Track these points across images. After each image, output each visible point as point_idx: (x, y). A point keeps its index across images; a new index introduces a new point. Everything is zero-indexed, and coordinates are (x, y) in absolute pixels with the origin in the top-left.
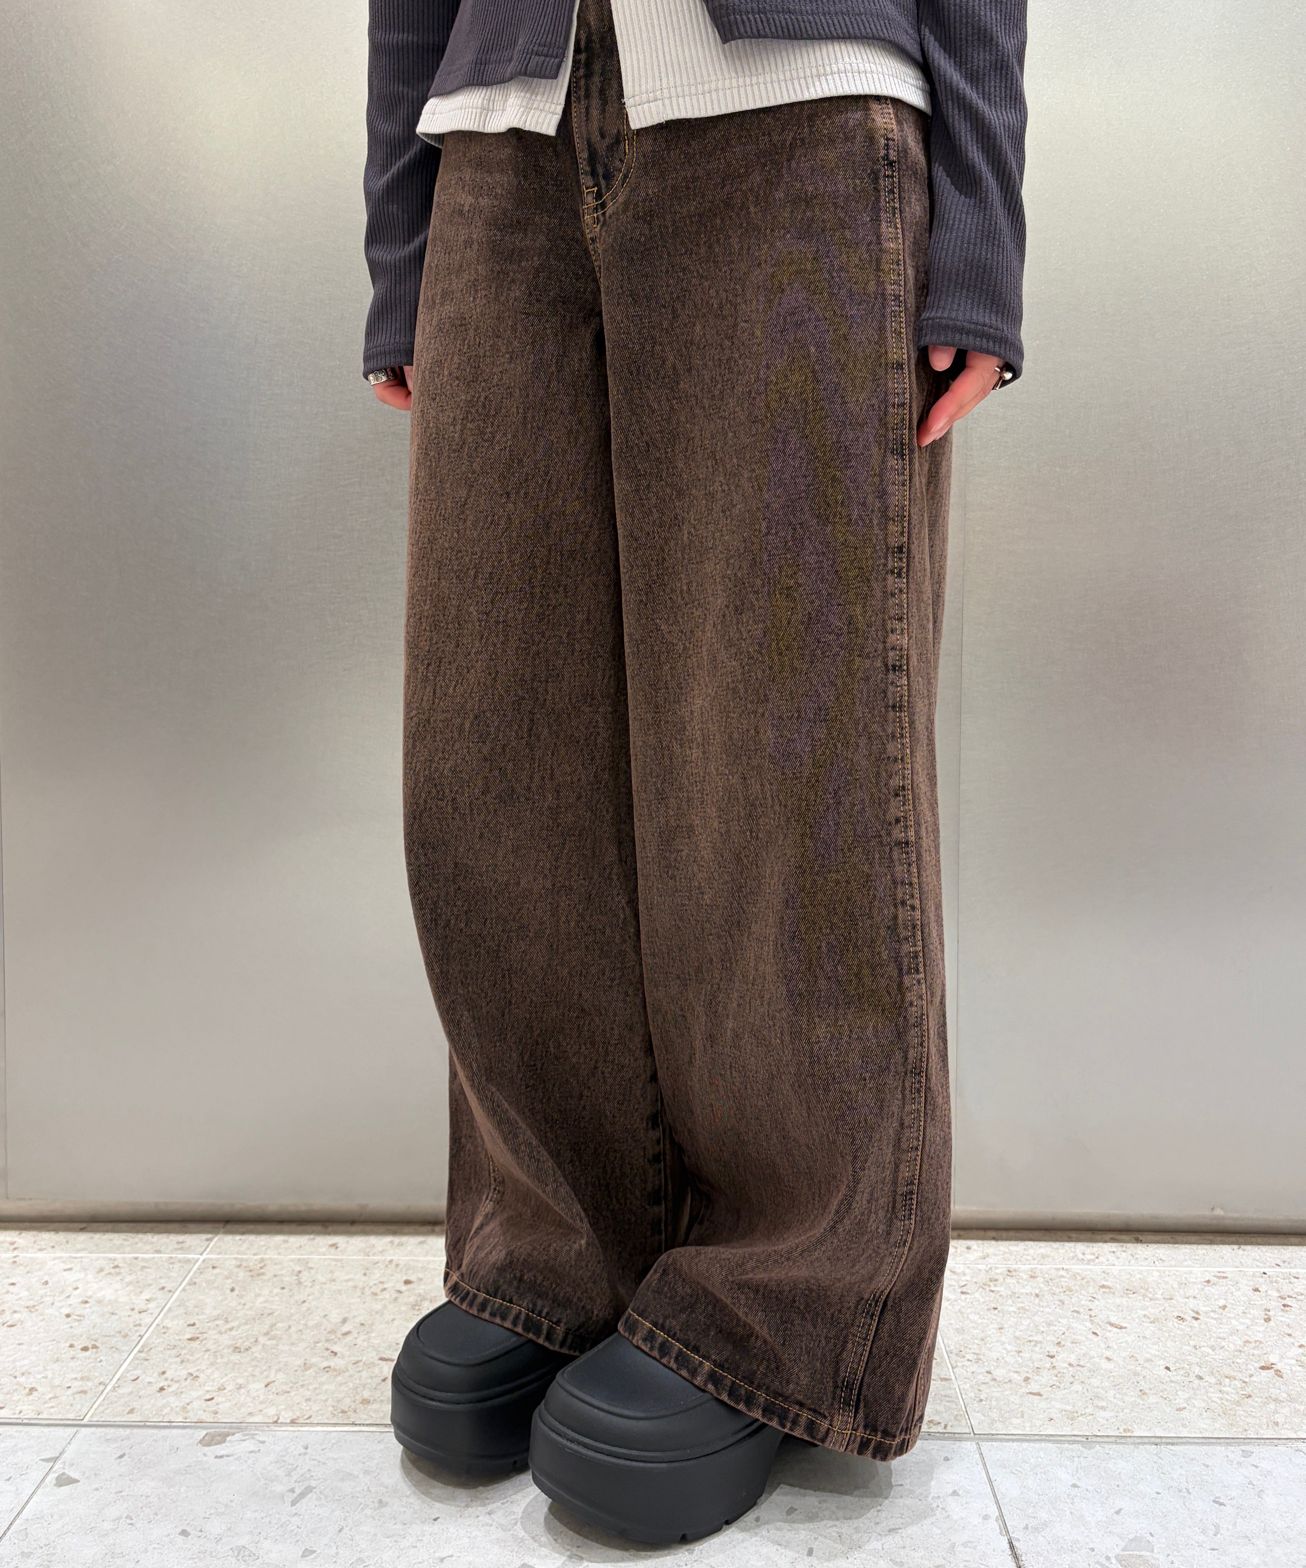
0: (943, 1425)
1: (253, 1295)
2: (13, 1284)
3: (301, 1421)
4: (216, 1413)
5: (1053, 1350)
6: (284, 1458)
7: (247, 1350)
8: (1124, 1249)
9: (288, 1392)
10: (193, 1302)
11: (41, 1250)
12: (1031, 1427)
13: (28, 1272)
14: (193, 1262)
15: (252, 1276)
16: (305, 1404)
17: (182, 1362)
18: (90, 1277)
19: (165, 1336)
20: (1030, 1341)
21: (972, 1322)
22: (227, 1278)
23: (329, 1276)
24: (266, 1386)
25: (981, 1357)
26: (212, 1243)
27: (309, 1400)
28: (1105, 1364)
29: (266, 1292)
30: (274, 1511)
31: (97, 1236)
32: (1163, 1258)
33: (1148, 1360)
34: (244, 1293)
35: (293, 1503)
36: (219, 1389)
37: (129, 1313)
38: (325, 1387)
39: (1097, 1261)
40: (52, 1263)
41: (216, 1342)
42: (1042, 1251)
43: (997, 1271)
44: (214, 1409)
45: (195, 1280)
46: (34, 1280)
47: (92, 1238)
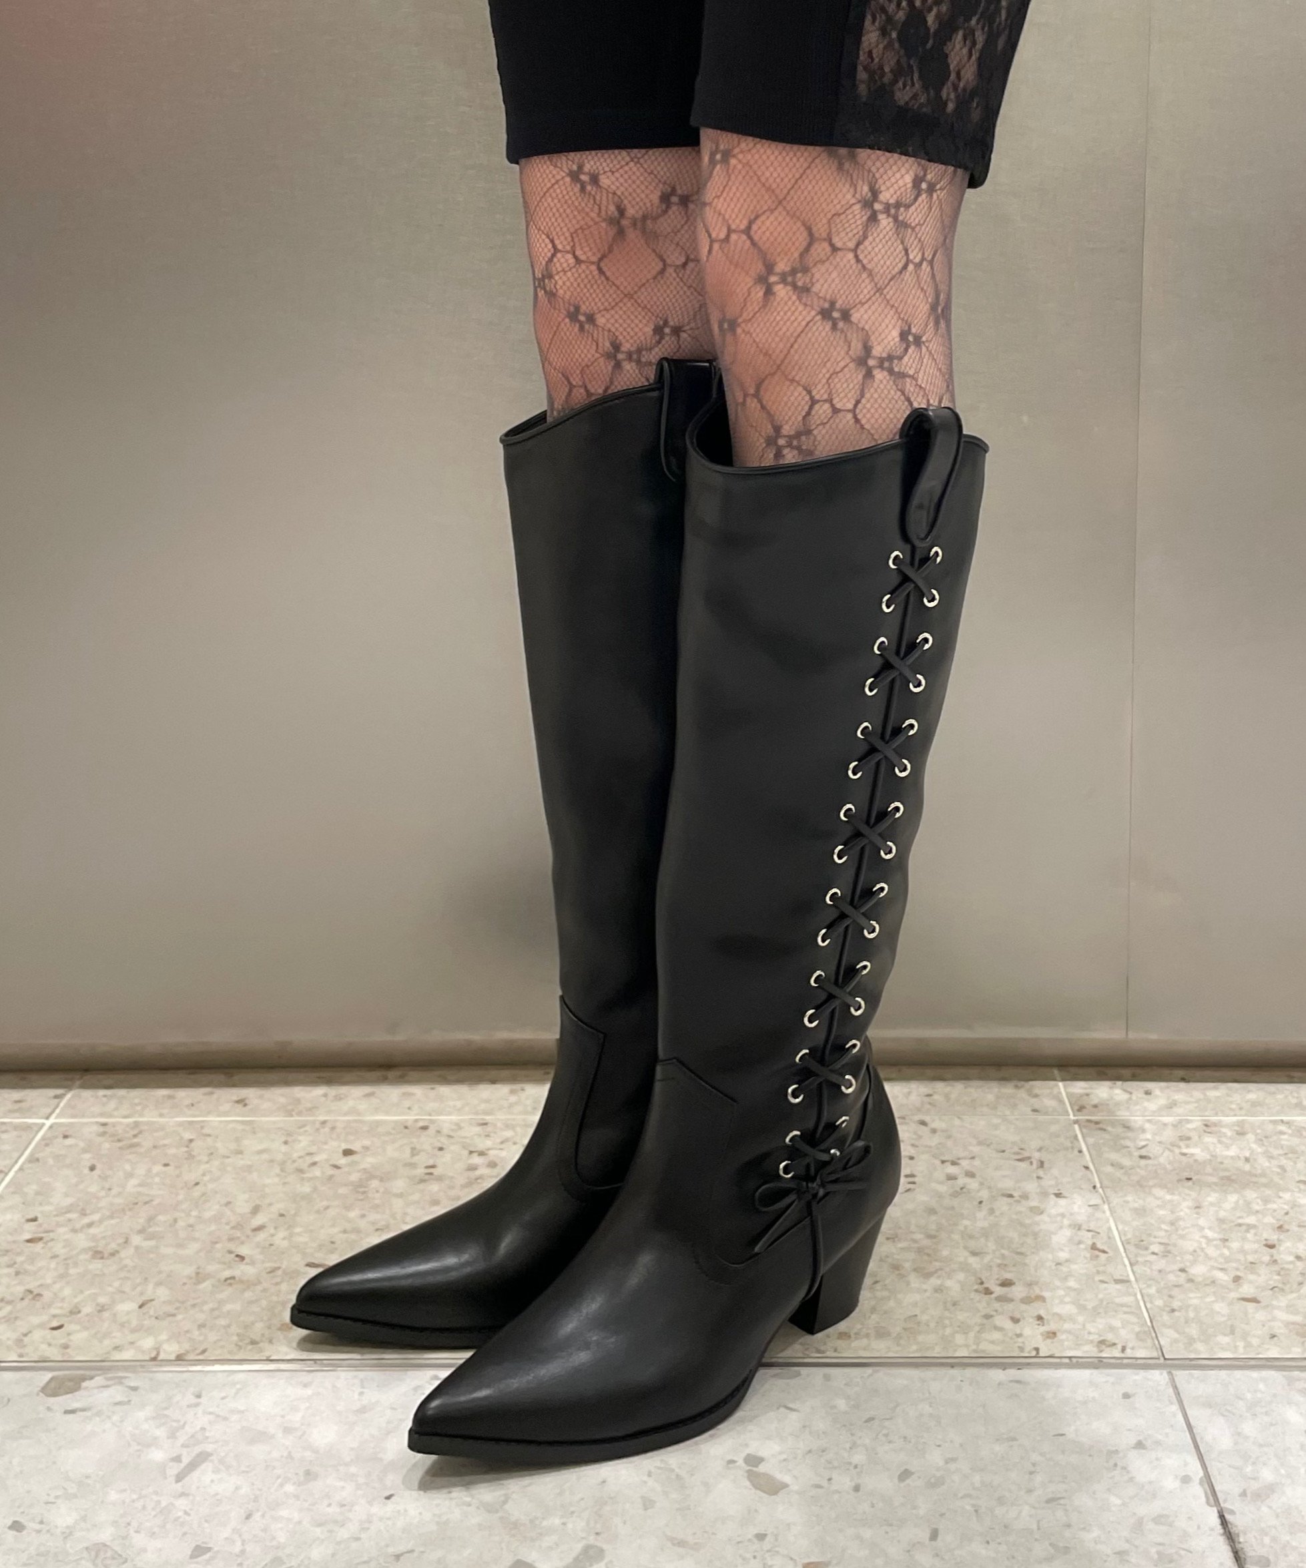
0: (1119, 1347)
1: (121, 1174)
3: (191, 1357)
4: (66, 1347)
5: (1274, 1237)
6: (166, 1412)
7: (113, 1254)
9: (174, 1315)
10: (34, 1187)
12: (1245, 1347)
14: (35, 1128)
15: (121, 1148)
16: (197, 1333)
17: (17, 1273)
20: (1240, 1225)
21: (1157, 1198)
22: (85, 1151)
23: (233, 1146)
24: (140, 1307)
25: (1169, 1248)
26: (63, 1102)
27: (201, 1326)
29: (141, 1171)
30: (151, 1490)
34: (109, 1173)
35: (179, 1478)
36: (71, 1313)
38: (228, 1307)
41: (68, 1244)
42: (1252, 1096)
43: (1190, 1126)
44: (63, 1341)
45: (37, 1156)
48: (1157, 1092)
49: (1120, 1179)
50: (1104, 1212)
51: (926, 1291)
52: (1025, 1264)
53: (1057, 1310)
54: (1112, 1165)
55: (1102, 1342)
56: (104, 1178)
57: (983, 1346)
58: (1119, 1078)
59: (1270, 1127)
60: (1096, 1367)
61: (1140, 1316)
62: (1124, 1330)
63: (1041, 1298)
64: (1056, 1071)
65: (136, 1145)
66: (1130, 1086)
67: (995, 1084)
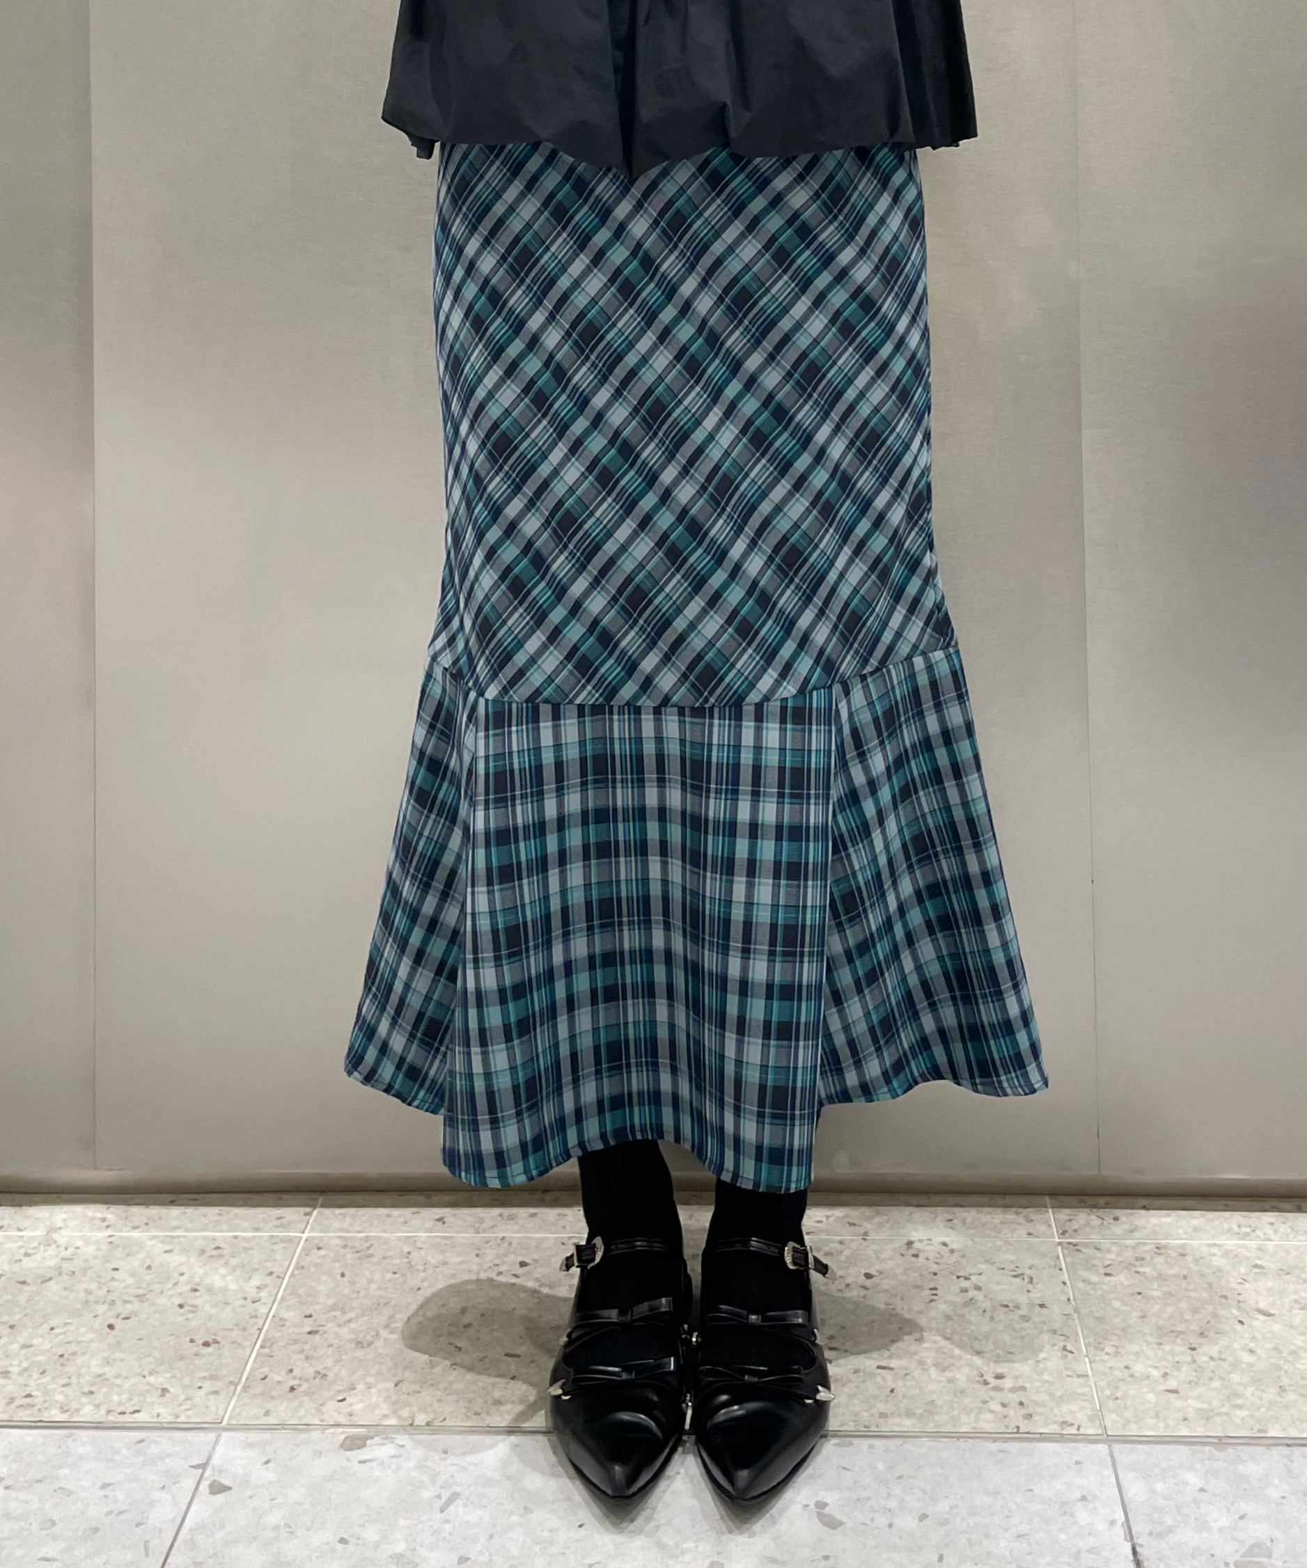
0: (1076, 1426)
1: (364, 1280)
2: (116, 1269)
3: (437, 1423)
4: (351, 1415)
5: (1194, 1341)
7: (370, 1344)
8: (1283, 1220)
9: (420, 1393)
10: (305, 1289)
11: (135, 1228)
13: (128, 1255)
14: (296, 1241)
15: (360, 1258)
16: (437, 1406)
17: (307, 1358)
18: (192, 1260)
19: (285, 1328)
20: (1173, 1332)
21: (1115, 1309)
22: (335, 1261)
23: (440, 1257)
24: (396, 1385)
25: (1120, 1350)
26: (312, 1219)
27: (441, 1400)
28: (1247, 1358)
29: (377, 1277)
31: (190, 1210)
33: (1293, 1353)
34: (356, 1279)
35: (443, 1510)
37: (242, 1302)
38: (456, 1386)
39: (1253, 1234)
40: (149, 1243)
41: (337, 1335)
42: (1195, 1222)
43: (1147, 1248)
44: (348, 1410)
45: (302, 1264)
46: (137, 1264)
47: (185, 1213)
48: (1123, 1219)
49: (1088, 1294)
50: (1074, 1320)
51: (941, 1381)
52: (1014, 1362)
53: (1033, 1398)
54: (1084, 1281)
55: (1064, 1423)
56: (353, 1283)
57: (979, 1426)
58: (1095, 1206)
59: (1205, 1250)
60: (1059, 1442)
61: (1092, 1401)
62: (1078, 1413)
63: (1023, 1388)
64: (1047, 1199)
65: (371, 1256)
66: (1101, 1212)
67: (999, 1210)
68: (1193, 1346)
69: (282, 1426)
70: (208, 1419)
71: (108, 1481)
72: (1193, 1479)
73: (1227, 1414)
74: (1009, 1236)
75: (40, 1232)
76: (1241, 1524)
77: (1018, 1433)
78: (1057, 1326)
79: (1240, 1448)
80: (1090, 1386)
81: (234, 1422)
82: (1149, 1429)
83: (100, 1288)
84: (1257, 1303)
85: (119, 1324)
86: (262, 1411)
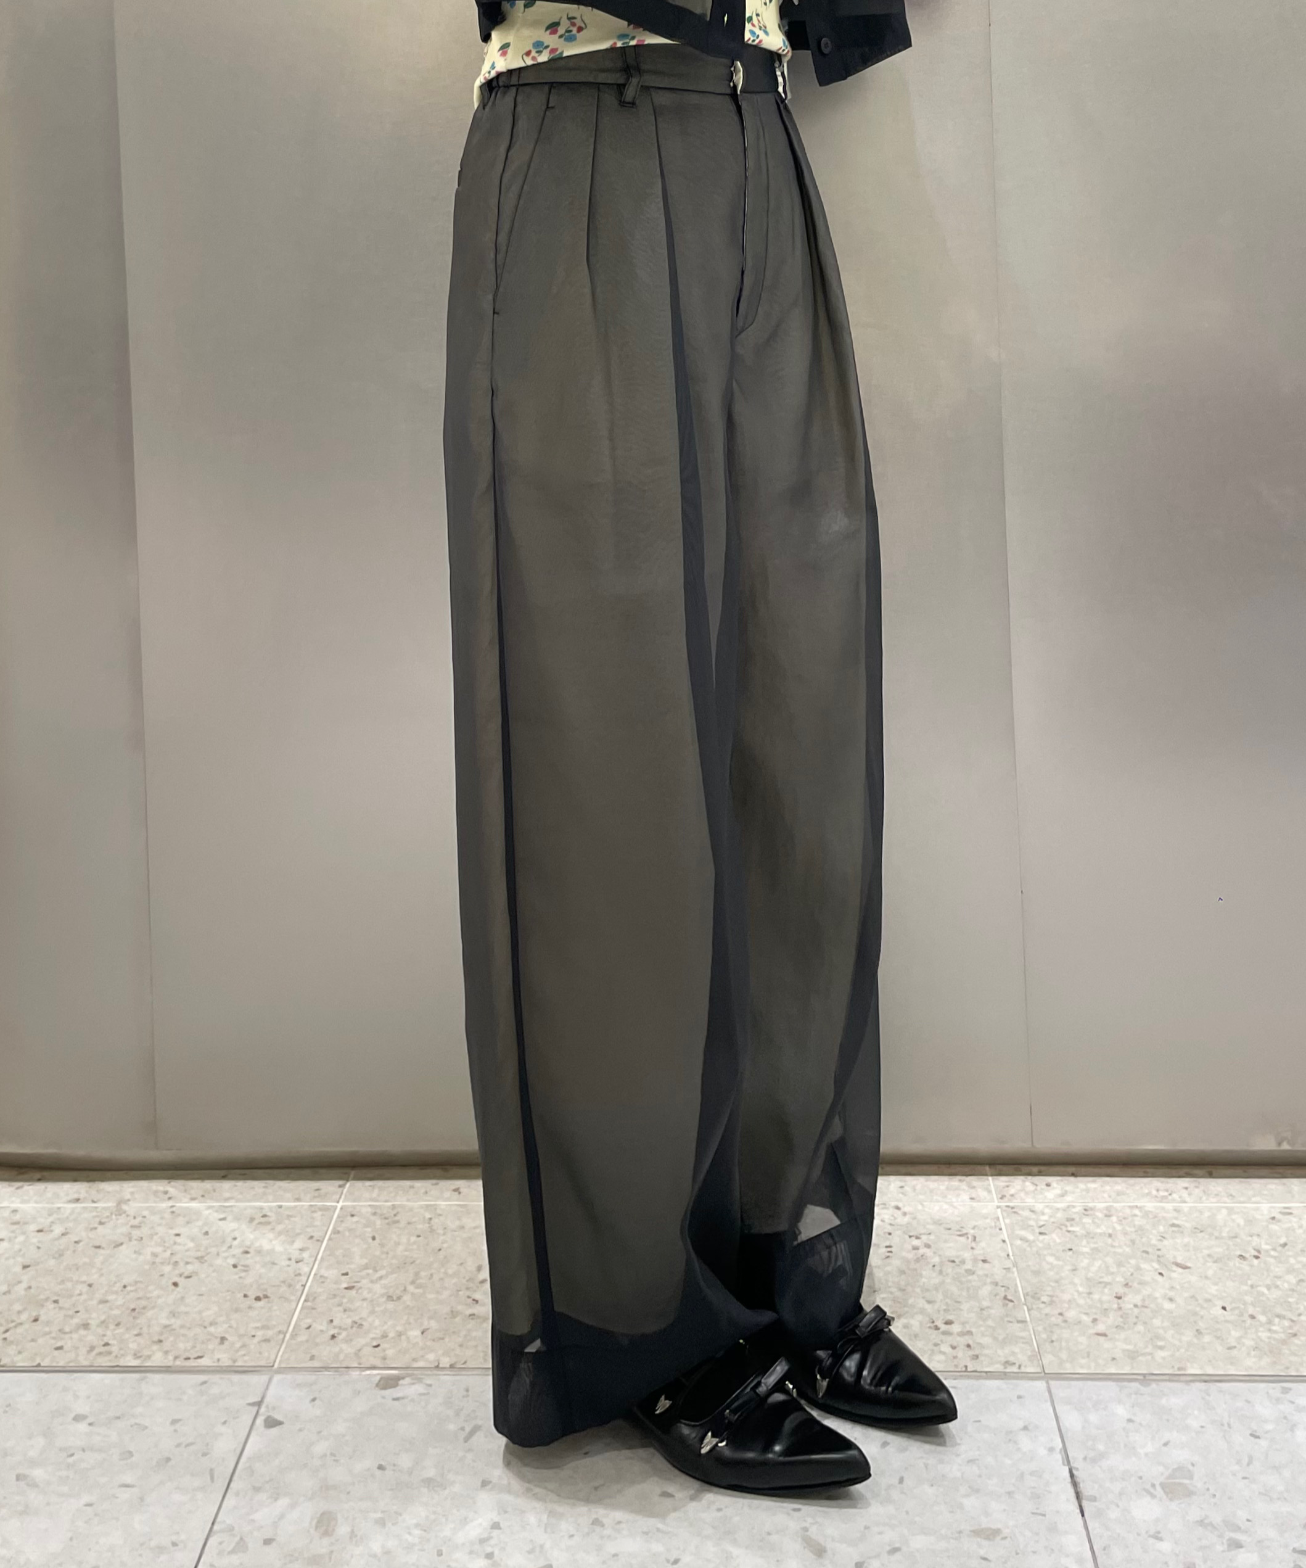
0: (1017, 1365)
1: (393, 1243)
2: (178, 1235)
3: (460, 1366)
4: (385, 1359)
5: (1121, 1290)
6: (452, 1399)
7: (399, 1298)
8: (1197, 1184)
9: (444, 1339)
11: (193, 1199)
13: (188, 1223)
14: (332, 1209)
15: (388, 1224)
16: (460, 1351)
17: (345, 1311)
18: (244, 1226)
19: (325, 1285)
20: (1100, 1283)
21: (1048, 1263)
22: (366, 1226)
23: (457, 1223)
24: (422, 1333)
25: (1054, 1299)
26: (345, 1191)
27: (462, 1346)
28: (1167, 1305)
29: (404, 1240)
31: (240, 1184)
32: (1234, 1194)
33: (1208, 1301)
34: (385, 1241)
35: (466, 1440)
37: (288, 1262)
39: (1170, 1197)
40: (207, 1212)
41: (370, 1290)
42: (1118, 1187)
43: (1074, 1210)
44: (382, 1355)
45: (340, 1229)
46: (195, 1230)
47: (236, 1186)
48: (1054, 1185)
49: (1025, 1250)
50: (1013, 1273)
52: (961, 1310)
53: (979, 1341)
54: (1021, 1239)
55: (1007, 1362)
56: (382, 1245)
58: (1029, 1174)
59: (1128, 1211)
60: (1003, 1379)
61: (1032, 1345)
62: (1020, 1354)
63: (970, 1333)
64: (987, 1168)
65: (398, 1222)
66: (1037, 1179)
67: (946, 1178)
68: (1119, 1295)
69: (326, 1368)
70: (263, 1363)
71: (176, 1417)
72: (1122, 1411)
73: (1151, 1354)
74: (954, 1200)
75: (111, 1204)
76: (1165, 1449)
77: (965, 1371)
78: (998, 1278)
79: (1160, 1383)
80: (1029, 1331)
81: (283, 1365)
82: (1082, 1367)
83: (165, 1251)
84: (1175, 1257)
85: (181, 1281)
86: (308, 1356)
